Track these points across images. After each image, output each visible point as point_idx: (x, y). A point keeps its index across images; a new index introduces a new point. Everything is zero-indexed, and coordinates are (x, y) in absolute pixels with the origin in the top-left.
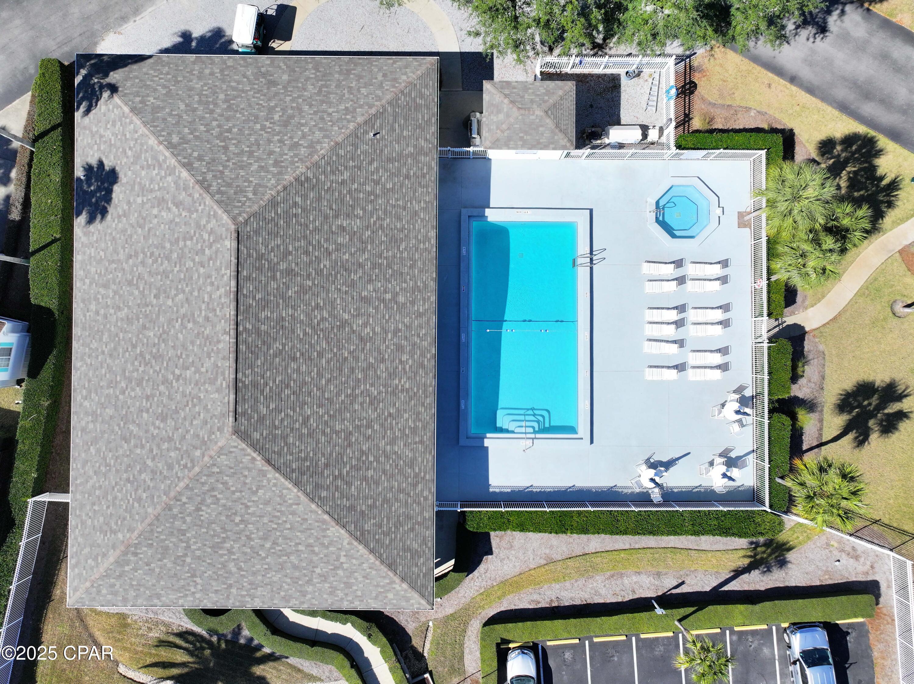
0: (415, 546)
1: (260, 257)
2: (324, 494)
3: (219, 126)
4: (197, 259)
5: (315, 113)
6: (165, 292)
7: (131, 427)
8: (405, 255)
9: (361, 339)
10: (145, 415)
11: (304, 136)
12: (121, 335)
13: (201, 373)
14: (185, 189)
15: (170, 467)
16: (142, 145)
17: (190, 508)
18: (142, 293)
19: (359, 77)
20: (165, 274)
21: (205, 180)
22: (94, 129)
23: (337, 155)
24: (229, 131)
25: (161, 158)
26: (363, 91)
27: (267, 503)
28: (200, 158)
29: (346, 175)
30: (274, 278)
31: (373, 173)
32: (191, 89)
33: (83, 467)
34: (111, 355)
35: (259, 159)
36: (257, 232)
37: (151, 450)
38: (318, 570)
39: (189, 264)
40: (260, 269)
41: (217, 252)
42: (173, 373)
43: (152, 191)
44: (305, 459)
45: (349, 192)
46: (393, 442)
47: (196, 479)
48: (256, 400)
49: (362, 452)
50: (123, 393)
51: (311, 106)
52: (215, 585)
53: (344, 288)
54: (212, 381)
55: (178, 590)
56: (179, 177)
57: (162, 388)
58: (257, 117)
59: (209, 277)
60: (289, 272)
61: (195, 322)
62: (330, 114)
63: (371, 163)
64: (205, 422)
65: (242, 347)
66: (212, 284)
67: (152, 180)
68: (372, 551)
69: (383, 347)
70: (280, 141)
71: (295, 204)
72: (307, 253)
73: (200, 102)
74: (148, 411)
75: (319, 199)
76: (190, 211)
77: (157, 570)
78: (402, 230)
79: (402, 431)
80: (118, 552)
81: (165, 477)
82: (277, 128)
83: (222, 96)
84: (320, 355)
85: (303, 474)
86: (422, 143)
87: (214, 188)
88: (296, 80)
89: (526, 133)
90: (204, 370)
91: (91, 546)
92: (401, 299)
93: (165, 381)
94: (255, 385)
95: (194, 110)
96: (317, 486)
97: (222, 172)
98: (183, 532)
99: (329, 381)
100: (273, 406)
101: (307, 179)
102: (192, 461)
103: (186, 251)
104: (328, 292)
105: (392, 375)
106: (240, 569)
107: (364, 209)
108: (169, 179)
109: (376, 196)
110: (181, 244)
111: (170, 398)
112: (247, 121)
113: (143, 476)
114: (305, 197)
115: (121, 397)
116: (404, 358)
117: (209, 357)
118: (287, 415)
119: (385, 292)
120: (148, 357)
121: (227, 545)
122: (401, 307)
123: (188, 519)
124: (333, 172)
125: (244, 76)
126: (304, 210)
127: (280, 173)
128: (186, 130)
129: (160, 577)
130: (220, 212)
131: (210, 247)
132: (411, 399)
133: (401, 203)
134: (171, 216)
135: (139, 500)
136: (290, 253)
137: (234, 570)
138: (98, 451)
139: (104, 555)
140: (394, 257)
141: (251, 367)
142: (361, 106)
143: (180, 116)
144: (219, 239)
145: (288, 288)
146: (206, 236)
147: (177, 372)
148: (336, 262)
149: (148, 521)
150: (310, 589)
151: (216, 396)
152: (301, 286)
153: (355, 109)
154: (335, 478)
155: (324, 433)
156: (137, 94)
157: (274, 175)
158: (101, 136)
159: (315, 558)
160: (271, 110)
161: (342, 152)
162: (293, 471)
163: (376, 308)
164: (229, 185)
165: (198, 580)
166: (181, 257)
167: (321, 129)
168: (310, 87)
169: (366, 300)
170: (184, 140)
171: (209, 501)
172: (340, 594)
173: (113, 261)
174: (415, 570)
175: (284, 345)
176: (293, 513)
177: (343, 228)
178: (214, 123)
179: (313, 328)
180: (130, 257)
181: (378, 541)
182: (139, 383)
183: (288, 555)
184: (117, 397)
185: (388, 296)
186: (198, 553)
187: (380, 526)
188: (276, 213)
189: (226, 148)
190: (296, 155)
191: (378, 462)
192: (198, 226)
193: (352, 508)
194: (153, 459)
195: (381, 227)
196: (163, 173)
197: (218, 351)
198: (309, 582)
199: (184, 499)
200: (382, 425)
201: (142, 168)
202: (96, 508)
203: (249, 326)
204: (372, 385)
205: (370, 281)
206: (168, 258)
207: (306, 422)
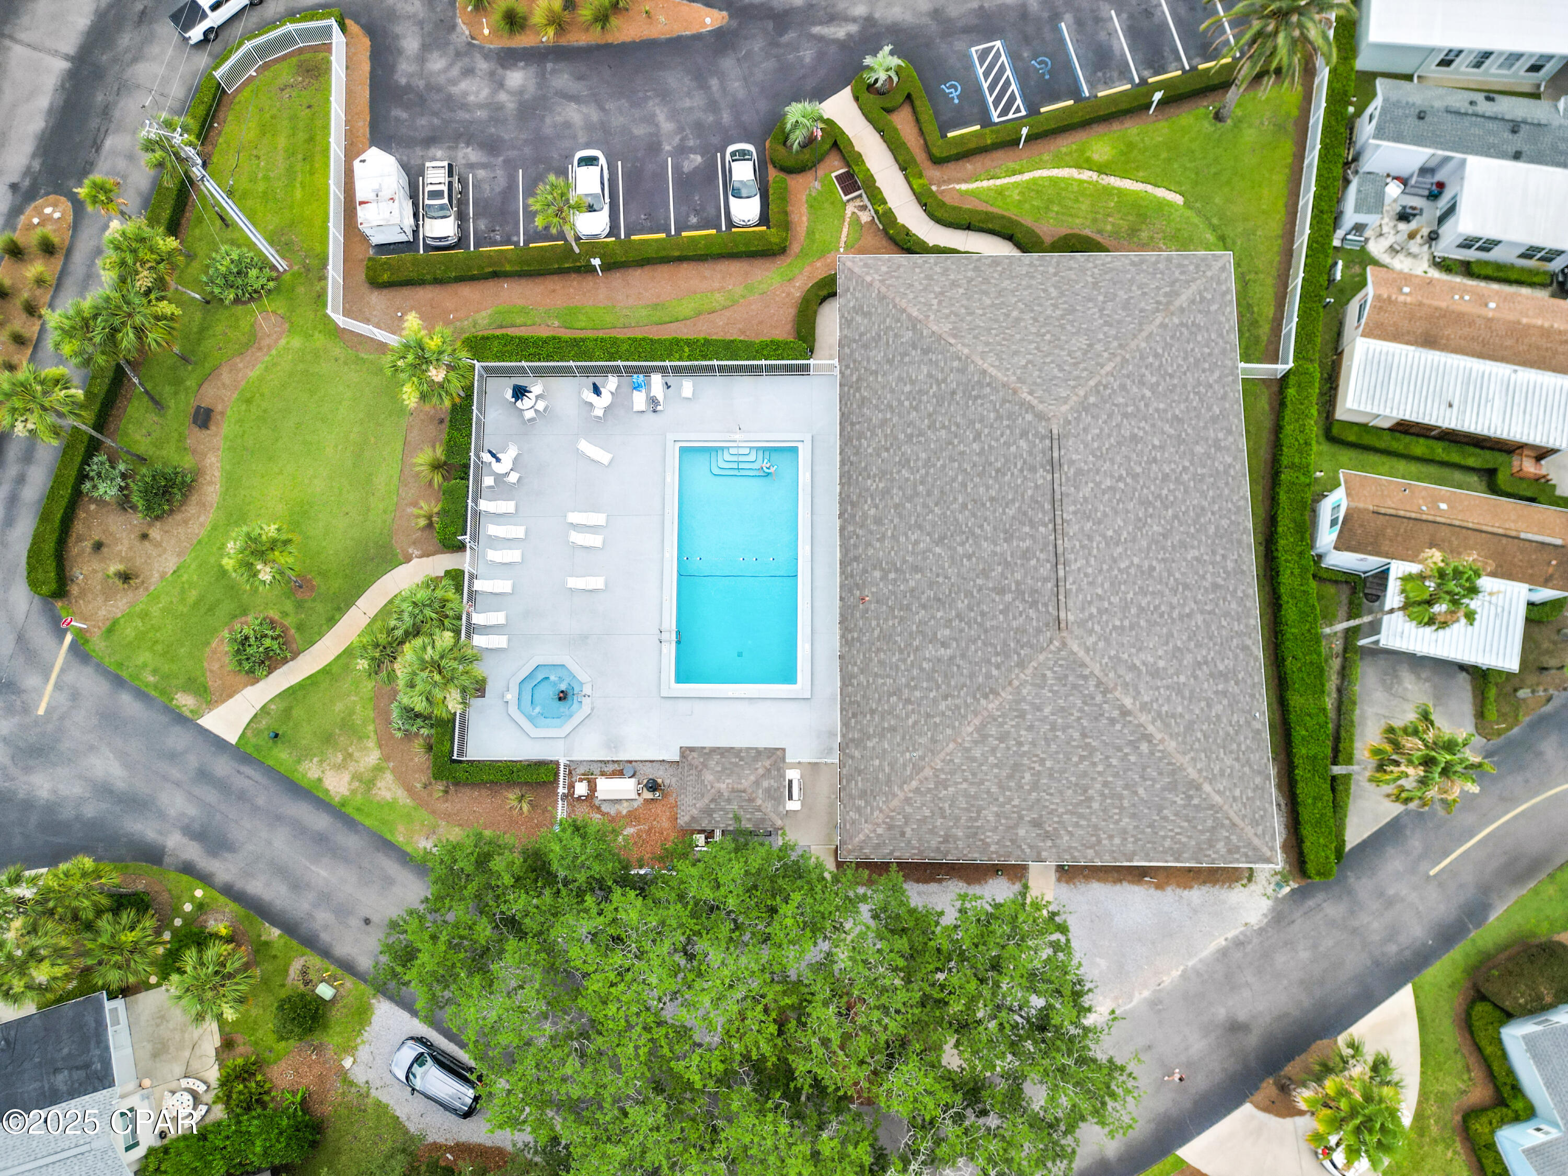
0: (859, 319)
1: (1034, 604)
2: (956, 364)
3: (1094, 764)
4: (1106, 605)
5: (982, 782)
6: (1143, 573)
7: (1172, 432)
8: (874, 623)
9: (920, 527)
10: (1157, 442)
11: (993, 750)
12: (1192, 530)
13: (1094, 481)
14: (1127, 684)
15: (1123, 387)
16: (1184, 743)
17: (1099, 347)
18: (1170, 574)
19: (932, 832)
20: (1143, 592)
21: (1104, 693)
22: (1247, 769)
23: (954, 728)
24: (1082, 758)
25: (1158, 723)
26: (927, 813)
27: (1016, 353)
28: (1112, 721)
29: (943, 706)
30: (1018, 583)
31: (913, 711)
32: (1133, 816)
33: (1226, 394)
34: (1203, 509)
35: (1043, 720)
37: (1146, 405)
38: (961, 291)
39: (1115, 600)
40: (1034, 591)
41: (1083, 610)
42: (1126, 485)
43: (1168, 687)
44: (976, 398)
45: (938, 687)
46: (884, 422)
47: (1092, 374)
48: (1030, 453)
49: (916, 409)
50: (1185, 469)
51: (988, 792)
52: (1073, 276)
53: (941, 580)
54: (1079, 472)
55: (1112, 270)
56: (1135, 698)
57: (1138, 470)
58: (1051, 776)
59: (1091, 584)
60: (1002, 591)
61: (1104, 536)
62: (965, 780)
63: (916, 723)
64: (1085, 430)
65: (1048, 506)
66: (1086, 575)
67: (1168, 700)
68: (904, 311)
69: (896, 521)
70: (1020, 744)
71: (998, 667)
72: (983, 614)
73: (1121, 797)
74: (1154, 447)
75: (972, 676)
76: (1119, 659)
77: (1134, 288)
78: (879, 650)
79: (874, 434)
80: (1177, 303)
81: (1128, 377)
82: (1026, 761)
83: (1095, 805)
84: (964, 506)
85: (979, 382)
86: (857, 754)
87: (1092, 682)
88: (1009, 828)
89: (736, 765)
90: (1091, 485)
91: (1209, 312)
92: (877, 574)
93: (1135, 476)
94: (1033, 469)
95: (1126, 787)
96: (962, 371)
97: (1085, 703)
98: (1106, 323)
99: (954, 480)
100: (1013, 449)
101: (986, 696)
102: (1098, 392)
103: (1120, 615)
104: (958, 575)
105: (886, 492)
106: (1045, 291)
107: (922, 669)
108: (1146, 699)
109: (908, 685)
110: (1126, 623)
111: (1128, 458)
112: (1061, 772)
113: (1154, 380)
114: (988, 676)
115: (1187, 464)
116: (873, 512)
117: (1085, 499)
118: (997, 440)
119: (895, 580)
120: (1158, 504)
121: (1059, 312)
122: (877, 565)
123: (1101, 336)
124: (958, 707)
125: (1071, 834)
126: (989, 661)
127: (1018, 702)
128: (1133, 758)
129: (1132, 281)
130: (1081, 654)
131: (1091, 616)
132: (866, 468)
133: (880, 681)
134: (1142, 656)
135: (1156, 355)
136: (1001, 612)
137: (1052, 290)
138: (1209, 409)
139: (1193, 302)
140: (886, 620)
141: (1037, 487)
142: (929, 790)
143: (1142, 777)
144: (1082, 624)
145: (1002, 574)
146: (1097, 628)
147: (1121, 485)
148: (951, 608)
149: (1144, 334)
150: (970, 274)
151: (1074, 457)
152: (987, 578)
153: (937, 784)
154: (944, 380)
155: (958, 426)
156: (1197, 808)
157: (1024, 699)
158: (1237, 759)
159: (965, 302)
160: (1035, 786)
161: (949, 731)
162: (989, 385)
163: (904, 561)
164: (1075, 687)
165: (1090, 279)
166: (1125, 607)
167: (974, 760)
168: (991, 818)
169: (916, 569)
170: (1135, 745)
171: (1079, 354)
172: (938, 269)
173: (1209, 613)
174: (858, 295)
175: (1004, 513)
176: (987, 344)
177: (944, 645)
178: (1100, 768)
179: (973, 534)
180: (1189, 616)
181: (898, 320)
182: (1166, 477)
183: (993, 305)
184: (1192, 464)
185: (892, 576)
186: (1090, 305)
187: (896, 335)
188: (1019, 654)
189: (1084, 735)
190: (1001, 725)
191: (899, 400)
192: (1107, 641)
193: (926, 352)
194: (1143, 397)
195: (901, 651)
196: (1155, 706)
197: (1074, 503)
198: (970, 280)
199: (1106, 355)
200: (896, 438)
201: (1181, 716)
202: (1207, 350)
203: (1042, 529)
204: (907, 480)
205: (912, 590)
206: (1141, 609)
207: (977, 437)
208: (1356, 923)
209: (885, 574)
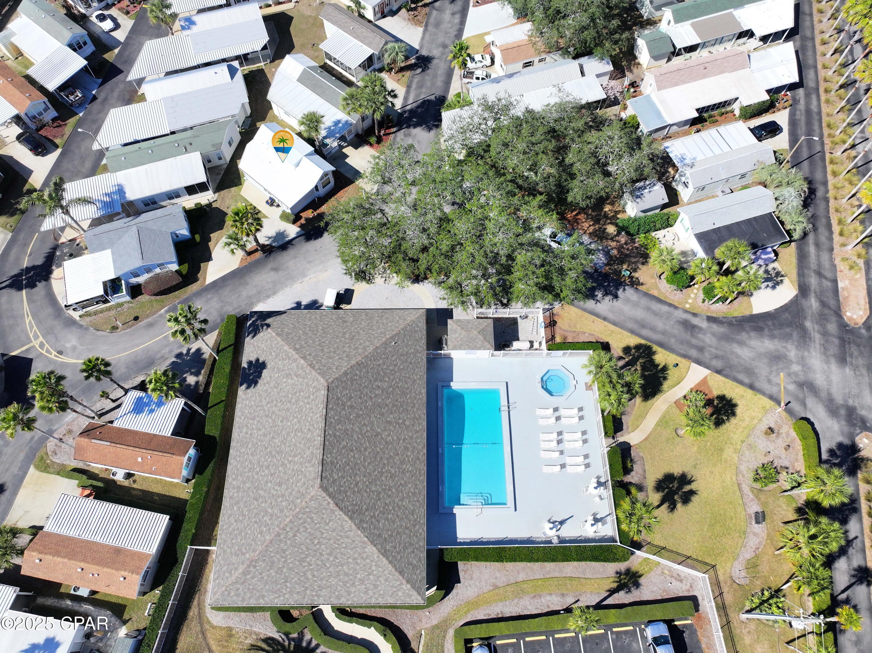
1: (338, 399)
3: (319, 341)
5: (366, 334)
9: (387, 443)
11: (360, 344)
16: (280, 350)
19: (387, 318)
21: (312, 364)
22: (256, 344)
23: (377, 352)
24: (324, 342)
26: (389, 324)
28: (310, 355)
29: (381, 362)
32: (305, 325)
33: (229, 518)
35: (338, 354)
36: (337, 387)
38: (359, 576)
41: (316, 397)
46: (402, 500)
50: (257, 474)
52: (298, 589)
55: (275, 592)
60: (351, 407)
63: (393, 356)
68: (390, 562)
70: (349, 346)
74: (271, 482)
76: (304, 379)
77: (266, 578)
80: (245, 565)
83: (320, 328)
84: (365, 449)
87: (317, 367)
88: (357, 320)
89: (470, 342)
91: (228, 565)
94: (332, 463)
95: (307, 334)
96: (361, 521)
99: (369, 463)
101: (362, 363)
106: (314, 576)
112: (333, 338)
115: (256, 476)
122: (407, 427)
124: (374, 360)
125: (331, 319)
129: (266, 583)
130: (319, 378)
137: (310, 577)
138: (239, 508)
139: (236, 569)
142: (388, 331)
143: (300, 337)
144: (318, 390)
145: (350, 415)
150: (353, 589)
153: (385, 333)
158: (259, 347)
160: (345, 333)
165: (288, 585)
167: (369, 341)
168: (363, 323)
172: (370, 593)
174: (415, 577)
177: (379, 387)
180: (269, 403)
181: (393, 557)
187: (395, 548)
188: (347, 378)
193: (380, 535)
197: (314, 445)
198: (353, 585)
207: (357, 484)
208: (221, 304)
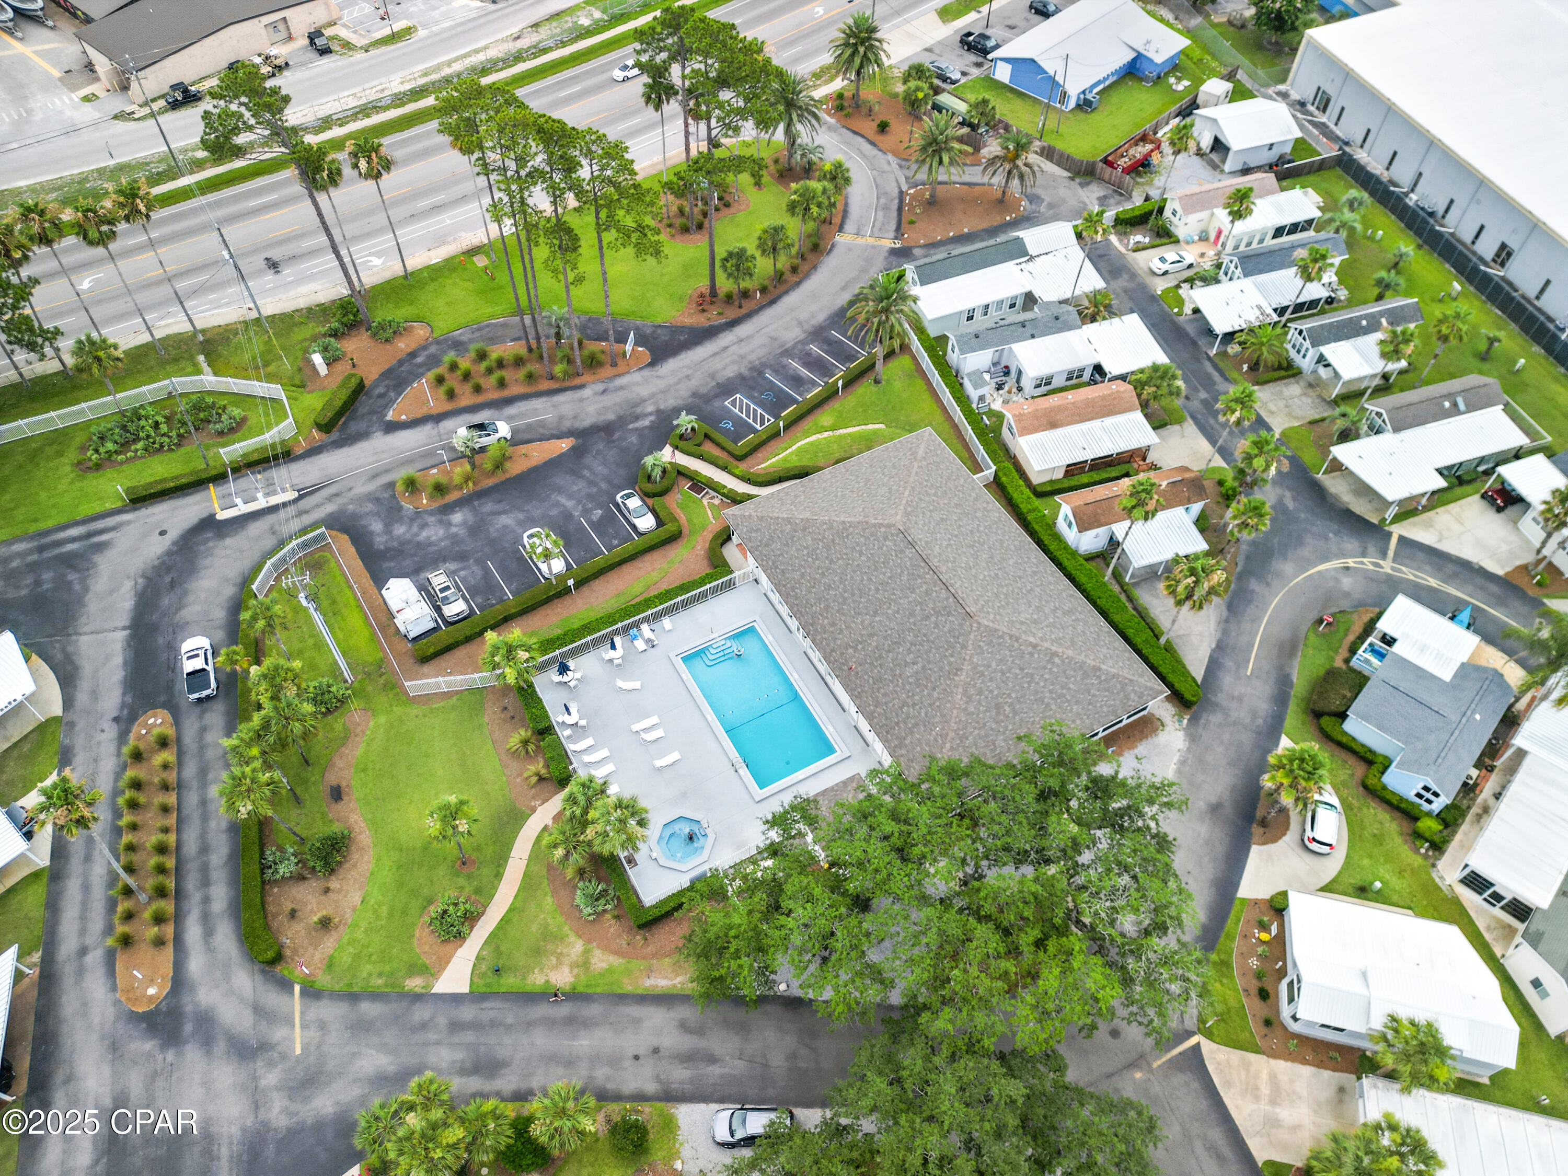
1: (949, 613)
2: (825, 527)
3: (1037, 683)
4: (986, 598)
5: (985, 725)
6: (993, 578)
7: (959, 511)
8: (866, 677)
9: (859, 614)
10: (956, 518)
11: (979, 702)
13: (937, 544)
14: (1025, 631)
15: (920, 499)
16: (1076, 649)
17: (895, 488)
20: (1000, 586)
21: (1017, 641)
24: (1029, 683)
25: (1055, 645)
27: (854, 508)
28: (1031, 654)
30: (933, 609)
31: (921, 708)
32: (1077, 703)
34: (1001, 540)
35: (995, 671)
36: (961, 625)
38: (802, 496)
39: (989, 594)
40: (945, 607)
41: (976, 604)
42: (955, 541)
43: (1047, 626)
44: (847, 536)
47: (900, 499)
48: (895, 545)
50: (978, 525)
52: (854, 468)
53: (889, 632)
54: (927, 543)
55: (875, 456)
56: (1034, 637)
57: (956, 533)
58: (1019, 702)
59: (972, 591)
60: (927, 618)
62: (975, 728)
63: (926, 713)
64: (916, 523)
65: (924, 565)
67: (1051, 632)
68: (777, 517)
69: (843, 618)
70: (991, 692)
71: (952, 656)
72: (925, 635)
73: (1063, 695)
75: (941, 669)
76: (1012, 621)
77: (893, 458)
79: (800, 584)
81: (919, 494)
82: (1000, 700)
85: (844, 528)
86: (904, 752)
87: (1007, 638)
90: (937, 547)
91: (937, 455)
93: (956, 536)
95: (1062, 687)
96: (831, 528)
97: (1010, 651)
98: (890, 478)
99: (862, 580)
101: (956, 675)
102: (909, 506)
104: (898, 624)
105: (827, 607)
106: (847, 478)
108: (1040, 635)
109: (908, 697)
110: (1003, 603)
111: (947, 529)
112: (1023, 696)
113: (933, 491)
114: (950, 664)
117: (939, 553)
118: (873, 549)
119: (863, 648)
121: (862, 483)
122: (848, 646)
123: (892, 484)
124: (944, 690)
126: (945, 656)
127: (975, 668)
128: (1055, 670)
129: (889, 456)
130: (992, 625)
133: (890, 705)
134: (1023, 616)
135: (926, 481)
136: (934, 628)
137: (851, 476)
140: (872, 671)
141: (910, 559)
143: (1067, 678)
144: (981, 611)
145: (922, 609)
146: (990, 610)
148: (905, 643)
149: (913, 474)
150: (801, 488)
151: (919, 537)
152: (915, 616)
154: (824, 538)
155: (846, 554)
156: (1107, 681)
157: (977, 665)
159: (808, 500)
160: (1015, 713)
161: (948, 705)
162: (850, 527)
163: (862, 635)
164: (999, 645)
165: (867, 464)
166: (997, 596)
167: (972, 713)
169: (871, 635)
170: (1051, 662)
171: (887, 495)
172: (782, 494)
174: (745, 524)
175: (901, 580)
176: (835, 511)
177: (915, 663)
179: (892, 600)
180: (1032, 590)
181: (778, 524)
182: (972, 532)
183: (825, 495)
184: (980, 522)
185: (860, 647)
186: (876, 475)
188: (959, 643)
189: (1022, 669)
190: (975, 685)
192: (1000, 614)
193: (804, 529)
194: (933, 500)
195: (892, 682)
196: (1047, 637)
197: (936, 557)
198: (804, 491)
199: (901, 489)
200: (815, 579)
201: (1064, 637)
202: (949, 471)
203: (927, 576)
204: (836, 595)
205: (877, 647)
206: (1006, 595)
208: (1232, 720)
209: (856, 650)
